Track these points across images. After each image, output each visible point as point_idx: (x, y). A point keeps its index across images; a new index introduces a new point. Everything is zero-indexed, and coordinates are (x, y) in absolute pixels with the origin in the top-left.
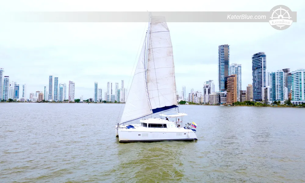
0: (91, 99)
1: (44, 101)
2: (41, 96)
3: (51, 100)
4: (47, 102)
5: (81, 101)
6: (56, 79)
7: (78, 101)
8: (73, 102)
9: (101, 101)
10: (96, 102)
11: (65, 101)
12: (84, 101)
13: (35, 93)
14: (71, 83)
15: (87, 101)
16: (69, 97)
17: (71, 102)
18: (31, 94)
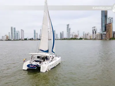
0: (32, 38)
1: (9, 40)
2: (7, 37)
3: (12, 39)
4: (11, 40)
5: (28, 39)
6: (15, 28)
7: (26, 39)
8: (23, 40)
9: (37, 39)
10: (35, 40)
11: (20, 40)
12: (29, 39)
13: (4, 36)
14: (22, 30)
15: (30, 39)
16: (21, 37)
17: (22, 40)
18: (2, 37)
